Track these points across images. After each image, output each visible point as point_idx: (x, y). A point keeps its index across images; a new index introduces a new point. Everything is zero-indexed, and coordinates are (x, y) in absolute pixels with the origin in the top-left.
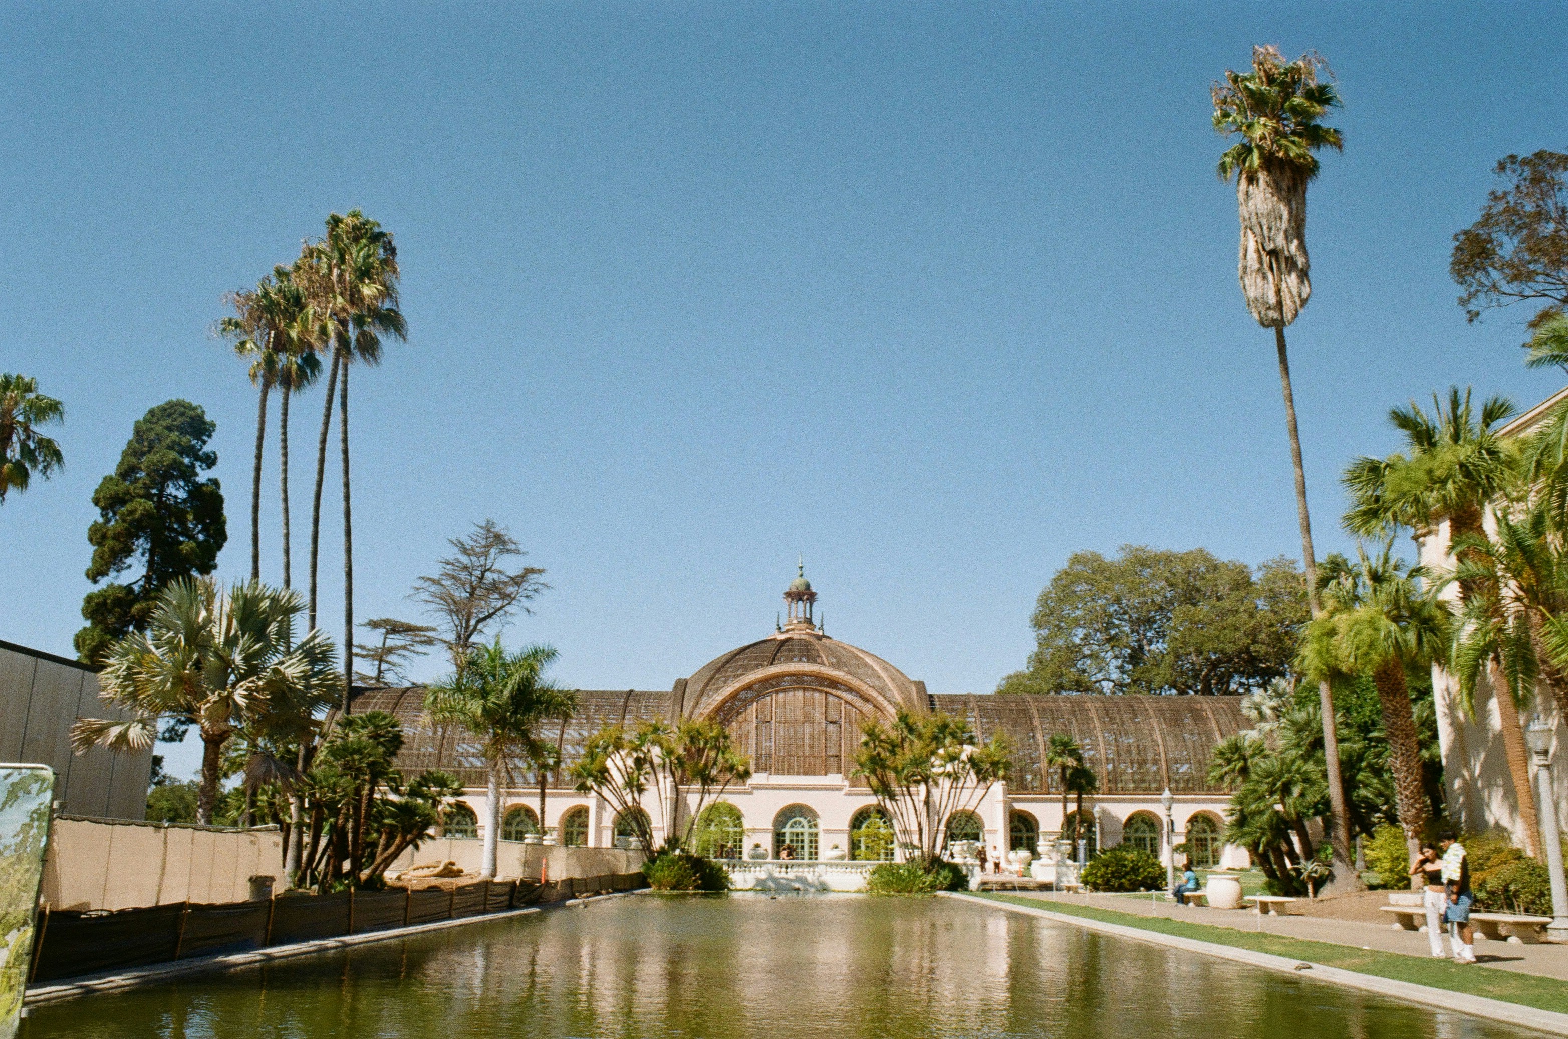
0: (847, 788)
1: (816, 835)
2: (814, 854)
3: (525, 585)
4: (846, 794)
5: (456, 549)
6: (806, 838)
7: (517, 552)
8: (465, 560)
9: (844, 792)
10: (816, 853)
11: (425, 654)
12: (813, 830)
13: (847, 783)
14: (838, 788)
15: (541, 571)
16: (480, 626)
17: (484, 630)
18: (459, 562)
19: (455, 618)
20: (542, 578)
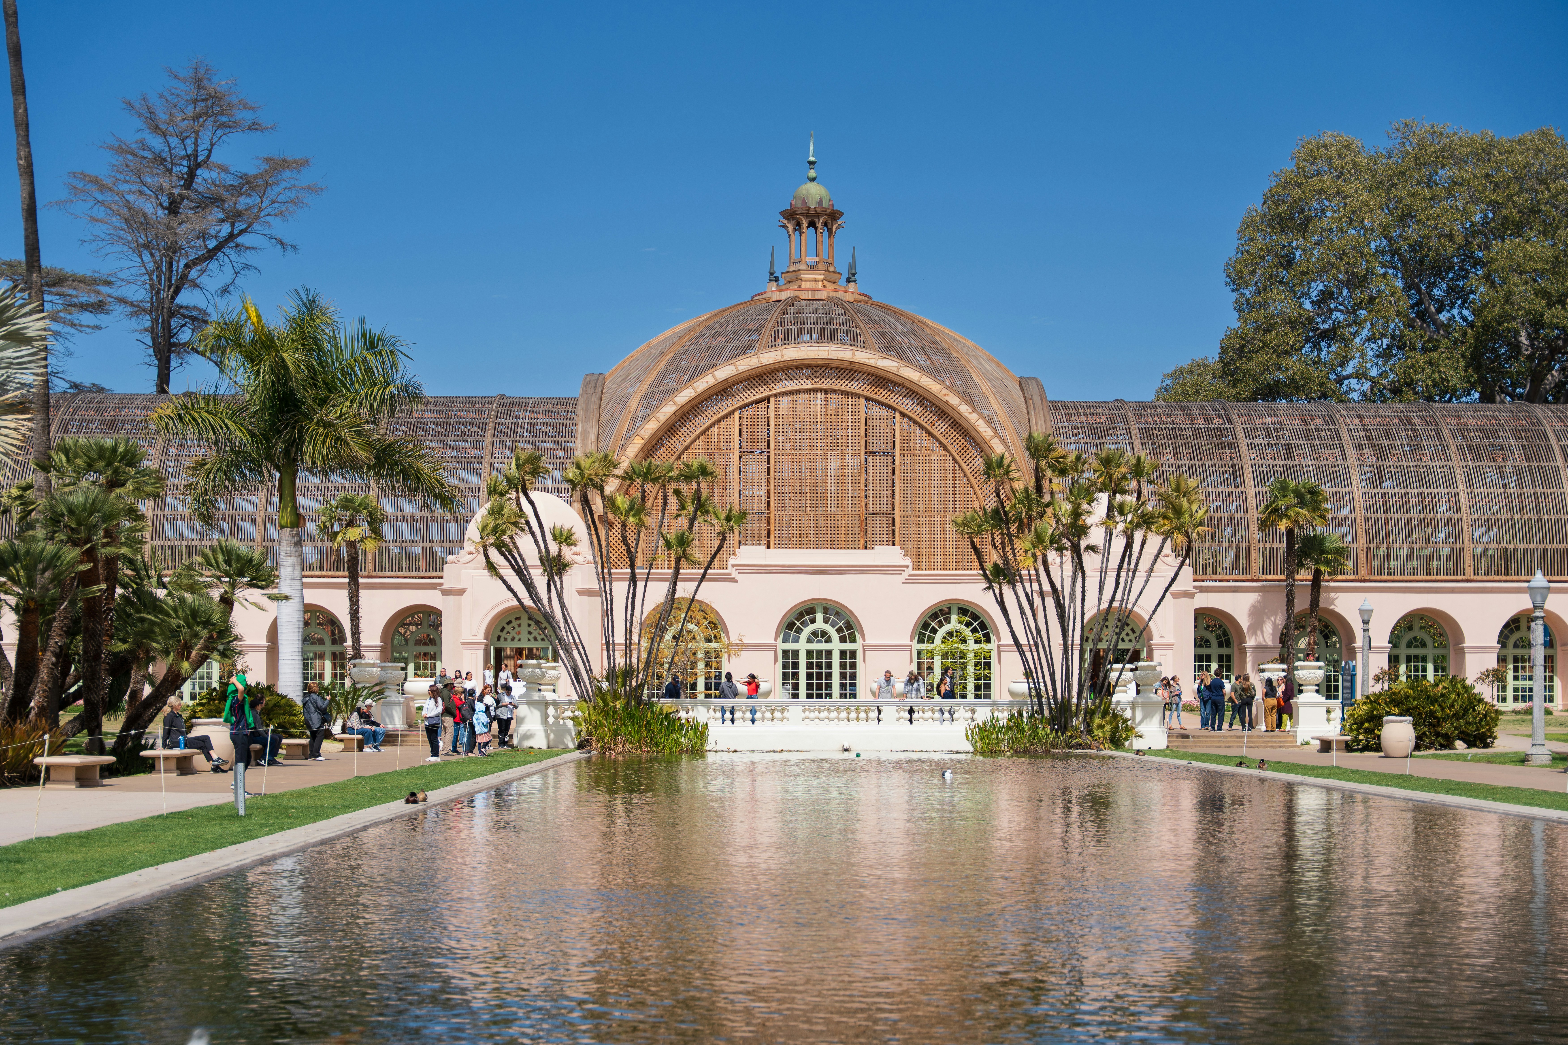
0: (909, 571)
1: (853, 654)
2: (849, 689)
3: (272, 193)
4: (906, 582)
5: (139, 123)
6: (836, 660)
7: (255, 126)
8: (157, 143)
9: (905, 575)
10: (853, 685)
11: (97, 327)
12: (848, 646)
13: (908, 562)
14: (896, 570)
15: (301, 164)
16: (193, 274)
17: (203, 280)
18: (145, 147)
19: (147, 258)
20: (306, 177)
